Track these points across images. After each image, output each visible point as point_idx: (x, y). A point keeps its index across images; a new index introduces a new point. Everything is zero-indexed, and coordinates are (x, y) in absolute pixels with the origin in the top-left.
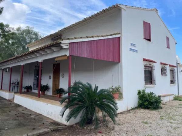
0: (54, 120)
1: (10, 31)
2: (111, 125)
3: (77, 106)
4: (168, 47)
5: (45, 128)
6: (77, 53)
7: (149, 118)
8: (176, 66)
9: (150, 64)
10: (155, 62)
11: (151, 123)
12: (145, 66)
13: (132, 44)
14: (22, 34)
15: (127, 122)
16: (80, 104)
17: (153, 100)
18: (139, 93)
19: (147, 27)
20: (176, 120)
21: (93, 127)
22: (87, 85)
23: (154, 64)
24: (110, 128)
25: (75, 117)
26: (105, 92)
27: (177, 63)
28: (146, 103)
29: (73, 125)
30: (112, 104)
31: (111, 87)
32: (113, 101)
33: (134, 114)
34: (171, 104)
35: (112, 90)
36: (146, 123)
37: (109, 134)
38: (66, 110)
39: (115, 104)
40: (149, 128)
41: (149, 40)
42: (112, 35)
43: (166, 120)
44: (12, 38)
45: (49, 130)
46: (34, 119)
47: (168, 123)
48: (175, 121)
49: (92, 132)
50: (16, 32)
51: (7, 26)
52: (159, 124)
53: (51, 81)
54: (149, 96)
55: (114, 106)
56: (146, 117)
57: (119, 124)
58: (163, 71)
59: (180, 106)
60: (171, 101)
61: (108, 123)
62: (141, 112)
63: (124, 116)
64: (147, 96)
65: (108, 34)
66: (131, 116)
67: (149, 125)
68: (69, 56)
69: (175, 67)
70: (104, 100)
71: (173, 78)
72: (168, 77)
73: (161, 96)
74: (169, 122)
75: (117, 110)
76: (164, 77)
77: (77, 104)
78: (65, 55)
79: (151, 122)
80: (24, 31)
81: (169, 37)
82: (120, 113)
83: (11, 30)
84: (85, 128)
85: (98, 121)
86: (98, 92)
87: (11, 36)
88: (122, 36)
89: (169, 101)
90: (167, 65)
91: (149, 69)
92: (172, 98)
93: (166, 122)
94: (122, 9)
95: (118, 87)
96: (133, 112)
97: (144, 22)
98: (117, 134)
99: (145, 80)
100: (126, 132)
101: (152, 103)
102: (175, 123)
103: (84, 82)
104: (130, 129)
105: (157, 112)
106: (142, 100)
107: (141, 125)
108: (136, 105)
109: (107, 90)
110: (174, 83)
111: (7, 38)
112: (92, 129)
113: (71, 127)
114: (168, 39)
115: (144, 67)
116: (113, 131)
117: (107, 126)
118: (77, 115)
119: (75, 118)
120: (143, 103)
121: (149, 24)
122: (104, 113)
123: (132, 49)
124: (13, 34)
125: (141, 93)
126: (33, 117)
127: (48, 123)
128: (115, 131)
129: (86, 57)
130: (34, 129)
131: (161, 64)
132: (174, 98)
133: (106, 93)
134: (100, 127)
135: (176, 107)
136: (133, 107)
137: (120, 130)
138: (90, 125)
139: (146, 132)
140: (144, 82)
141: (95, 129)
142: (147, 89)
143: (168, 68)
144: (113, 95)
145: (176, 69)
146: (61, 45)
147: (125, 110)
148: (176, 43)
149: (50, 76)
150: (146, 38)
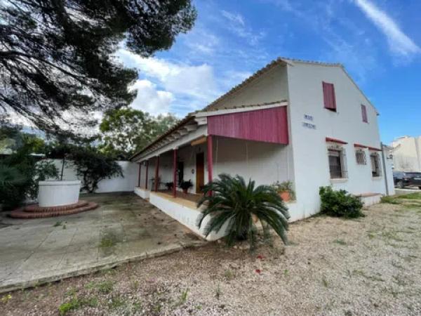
0: (191, 231)
1: (150, 120)
2: (278, 243)
3: (220, 212)
4: (365, 120)
5: (175, 243)
6: (220, 132)
7: (345, 233)
8: (380, 148)
9: (337, 147)
10: (345, 143)
11: (351, 244)
12: (329, 150)
13: (306, 116)
14: (164, 122)
15: (306, 240)
16: (225, 209)
17: (349, 203)
18: (322, 190)
19: (329, 90)
20: (401, 240)
21: (248, 247)
22: (237, 179)
23: (344, 146)
24: (276, 249)
25: (218, 230)
26: (266, 189)
27: (382, 145)
28: (335, 208)
29: (217, 241)
30: (279, 210)
31: (276, 182)
32: (279, 205)
33: (317, 226)
34: (377, 209)
35: (277, 187)
36: (342, 243)
37: (277, 261)
38: (204, 217)
39: (284, 210)
40: (350, 254)
41: (334, 110)
42: (273, 103)
43: (379, 239)
44: (153, 128)
45: (179, 246)
46: (165, 227)
47: (386, 244)
48: (401, 243)
49: (246, 256)
50: (157, 121)
51: (147, 114)
52: (369, 247)
53: (195, 176)
54: (339, 196)
55: (283, 213)
56: (339, 232)
57: (291, 243)
58: (360, 158)
59: (397, 213)
60: (377, 204)
61: (273, 239)
62: (328, 222)
63: (300, 228)
64: (337, 196)
65: (268, 102)
66: (311, 229)
67: (350, 247)
68: (207, 137)
69: (379, 150)
70: (265, 203)
71: (377, 167)
72: (369, 167)
73: (360, 196)
74: (389, 244)
75: (288, 218)
76: (361, 166)
77: (221, 209)
78: (203, 136)
79: (351, 241)
80: (165, 119)
81: (365, 105)
82: (293, 223)
83: (152, 119)
84: (235, 247)
85: (257, 236)
86: (254, 189)
87: (152, 125)
88: (289, 104)
89: (374, 204)
90: (365, 147)
91: (336, 155)
92: (377, 199)
93: (381, 243)
94: (288, 66)
95: (287, 182)
96: (314, 222)
97: (324, 84)
98: (291, 264)
99: (331, 172)
100: (307, 261)
101: (346, 207)
102: (402, 247)
103: (233, 175)
104: (314, 254)
105: (358, 223)
106: (328, 203)
107: (333, 246)
108: (318, 210)
109: (270, 187)
110: (378, 176)
111: (148, 128)
112: (246, 250)
113: (214, 243)
114: (363, 108)
115: (327, 152)
116: (282, 257)
117: (271, 246)
118: (220, 227)
119: (217, 233)
120: (329, 206)
121: (332, 85)
122: (266, 224)
123: (307, 124)
124: (154, 122)
125: (326, 192)
126: (164, 223)
127: (182, 234)
128: (286, 257)
129: (233, 136)
130: (159, 243)
131: (355, 145)
132: (381, 198)
133: (268, 191)
134: (260, 246)
135: (391, 215)
136: (313, 213)
137: (296, 255)
138: (244, 242)
139: (346, 262)
140: (328, 174)
141: (252, 250)
142: (334, 185)
143: (367, 153)
144: (279, 194)
145: (380, 153)
146: (196, 120)
147: (300, 217)
148: (378, 115)
149: (193, 170)
150: (328, 107)
